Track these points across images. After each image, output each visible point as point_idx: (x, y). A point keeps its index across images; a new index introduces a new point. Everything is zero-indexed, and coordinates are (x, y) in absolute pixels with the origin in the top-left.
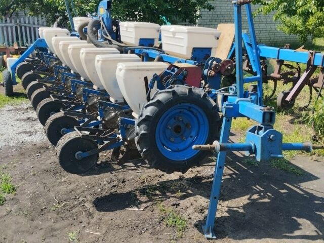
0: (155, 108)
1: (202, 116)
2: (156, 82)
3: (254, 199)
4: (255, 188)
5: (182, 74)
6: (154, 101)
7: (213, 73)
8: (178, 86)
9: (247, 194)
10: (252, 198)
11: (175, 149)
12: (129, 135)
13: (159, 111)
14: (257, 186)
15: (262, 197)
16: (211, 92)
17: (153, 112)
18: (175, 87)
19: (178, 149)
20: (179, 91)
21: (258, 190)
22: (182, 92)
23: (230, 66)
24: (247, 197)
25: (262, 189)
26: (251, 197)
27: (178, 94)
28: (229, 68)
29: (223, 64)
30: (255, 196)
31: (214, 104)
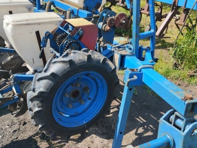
0: (50, 82)
1: (101, 80)
2: (49, 40)
3: (140, 133)
4: (139, 120)
5: (78, 34)
6: (48, 73)
7: (108, 28)
8: (74, 53)
9: (134, 129)
10: (139, 132)
11: (73, 114)
12: (25, 89)
13: (54, 85)
14: (140, 118)
15: (146, 130)
16: (106, 47)
17: (48, 86)
18: (72, 54)
19: (77, 113)
20: (77, 59)
21: (142, 122)
22: (80, 60)
23: (124, 20)
24: (134, 131)
25: (145, 121)
26: (137, 131)
27: (76, 62)
28: (124, 22)
29: (117, 18)
30: (141, 130)
31: (113, 67)
